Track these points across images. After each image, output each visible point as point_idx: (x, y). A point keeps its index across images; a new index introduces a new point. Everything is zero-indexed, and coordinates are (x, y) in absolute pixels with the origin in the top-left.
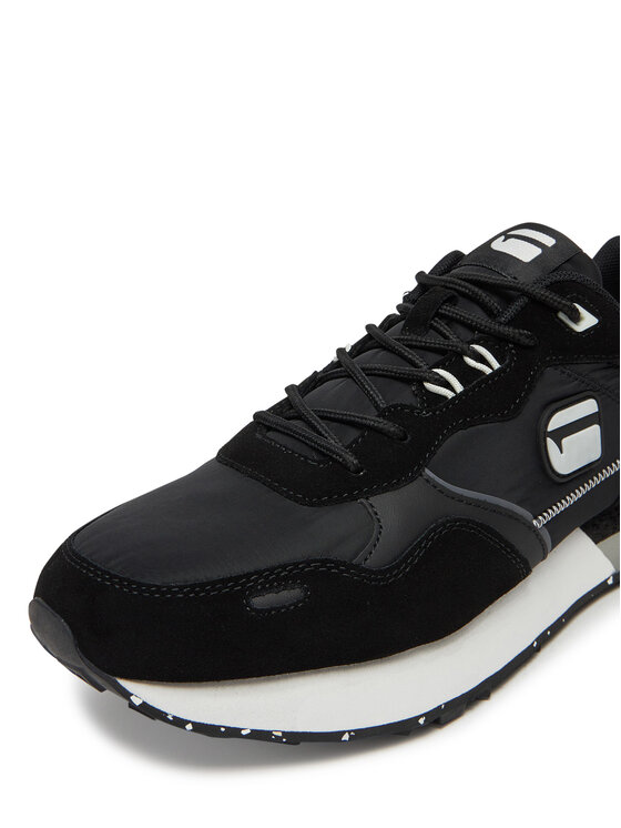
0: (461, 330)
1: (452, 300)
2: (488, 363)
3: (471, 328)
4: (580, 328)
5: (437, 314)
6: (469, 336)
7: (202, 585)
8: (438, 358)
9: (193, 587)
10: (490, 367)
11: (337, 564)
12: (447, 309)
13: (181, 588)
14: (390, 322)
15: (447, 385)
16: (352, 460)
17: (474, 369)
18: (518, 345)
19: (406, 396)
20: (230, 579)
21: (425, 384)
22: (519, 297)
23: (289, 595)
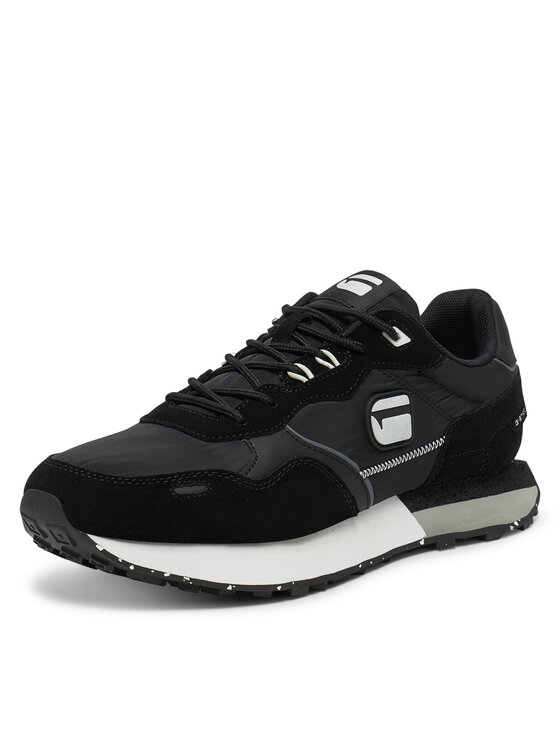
0: (313, 341)
1: (306, 320)
2: (331, 361)
3: (320, 339)
4: (397, 344)
5: (297, 330)
6: (320, 345)
7: (144, 478)
8: (297, 357)
9: (138, 478)
10: (333, 364)
11: (229, 473)
12: (304, 327)
13: (131, 479)
14: (263, 338)
15: (303, 374)
16: (238, 415)
17: (322, 365)
18: (354, 352)
19: (275, 380)
20: (162, 476)
21: (289, 373)
22: (354, 322)
23: (198, 489)
